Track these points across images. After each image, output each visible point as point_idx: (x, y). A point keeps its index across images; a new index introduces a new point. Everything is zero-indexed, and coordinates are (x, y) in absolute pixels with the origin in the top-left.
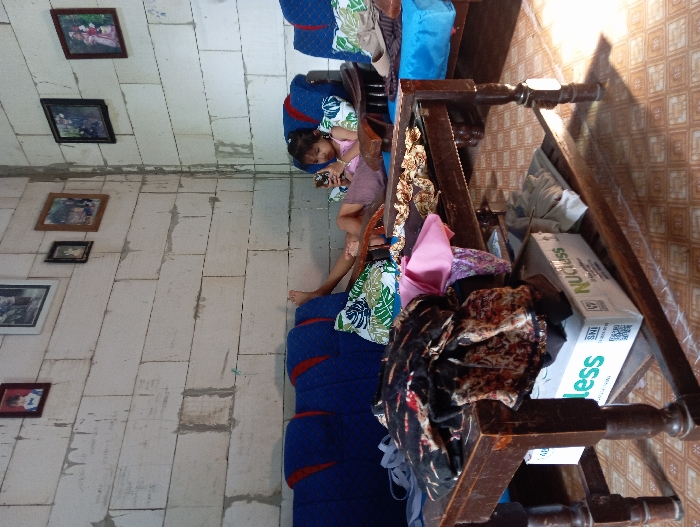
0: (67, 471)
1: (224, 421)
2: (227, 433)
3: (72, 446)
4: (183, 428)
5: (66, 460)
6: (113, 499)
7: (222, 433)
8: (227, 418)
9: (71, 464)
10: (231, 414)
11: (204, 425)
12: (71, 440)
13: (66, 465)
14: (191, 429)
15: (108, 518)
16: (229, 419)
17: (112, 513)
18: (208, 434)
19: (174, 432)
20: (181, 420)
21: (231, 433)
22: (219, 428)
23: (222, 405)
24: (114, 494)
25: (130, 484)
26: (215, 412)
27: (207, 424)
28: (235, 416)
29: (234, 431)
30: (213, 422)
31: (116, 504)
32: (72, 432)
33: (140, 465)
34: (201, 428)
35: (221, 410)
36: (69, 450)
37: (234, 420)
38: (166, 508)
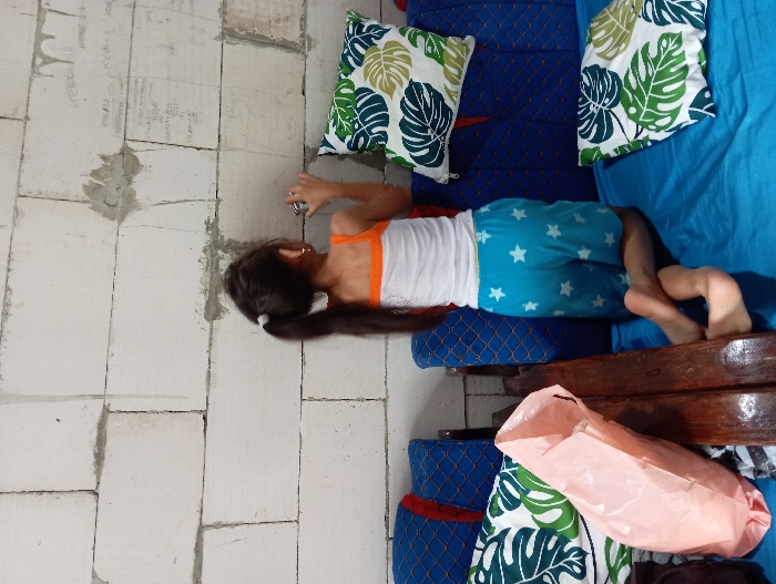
0: (42, 70)
1: (293, 35)
2: (300, 56)
3: (45, 30)
4: (229, 34)
5: (37, 52)
6: (130, 125)
7: (295, 55)
8: (299, 33)
9: (47, 60)
10: (303, 27)
11: (263, 37)
12: (40, 21)
13: (39, 61)
14: (242, 38)
15: (125, 152)
16: (302, 36)
17: (130, 144)
18: (269, 51)
19: (215, 39)
20: (224, 21)
21: (306, 57)
22: (285, 45)
23: (289, 11)
24: (130, 117)
25: (155, 106)
26: (278, 20)
27: (268, 35)
28: (308, 32)
29: (310, 54)
30: (277, 35)
31: (137, 131)
32: (40, 9)
33: (168, 78)
34: (260, 41)
35: (287, 18)
36: (40, 37)
37: (310, 39)
38: (218, 149)
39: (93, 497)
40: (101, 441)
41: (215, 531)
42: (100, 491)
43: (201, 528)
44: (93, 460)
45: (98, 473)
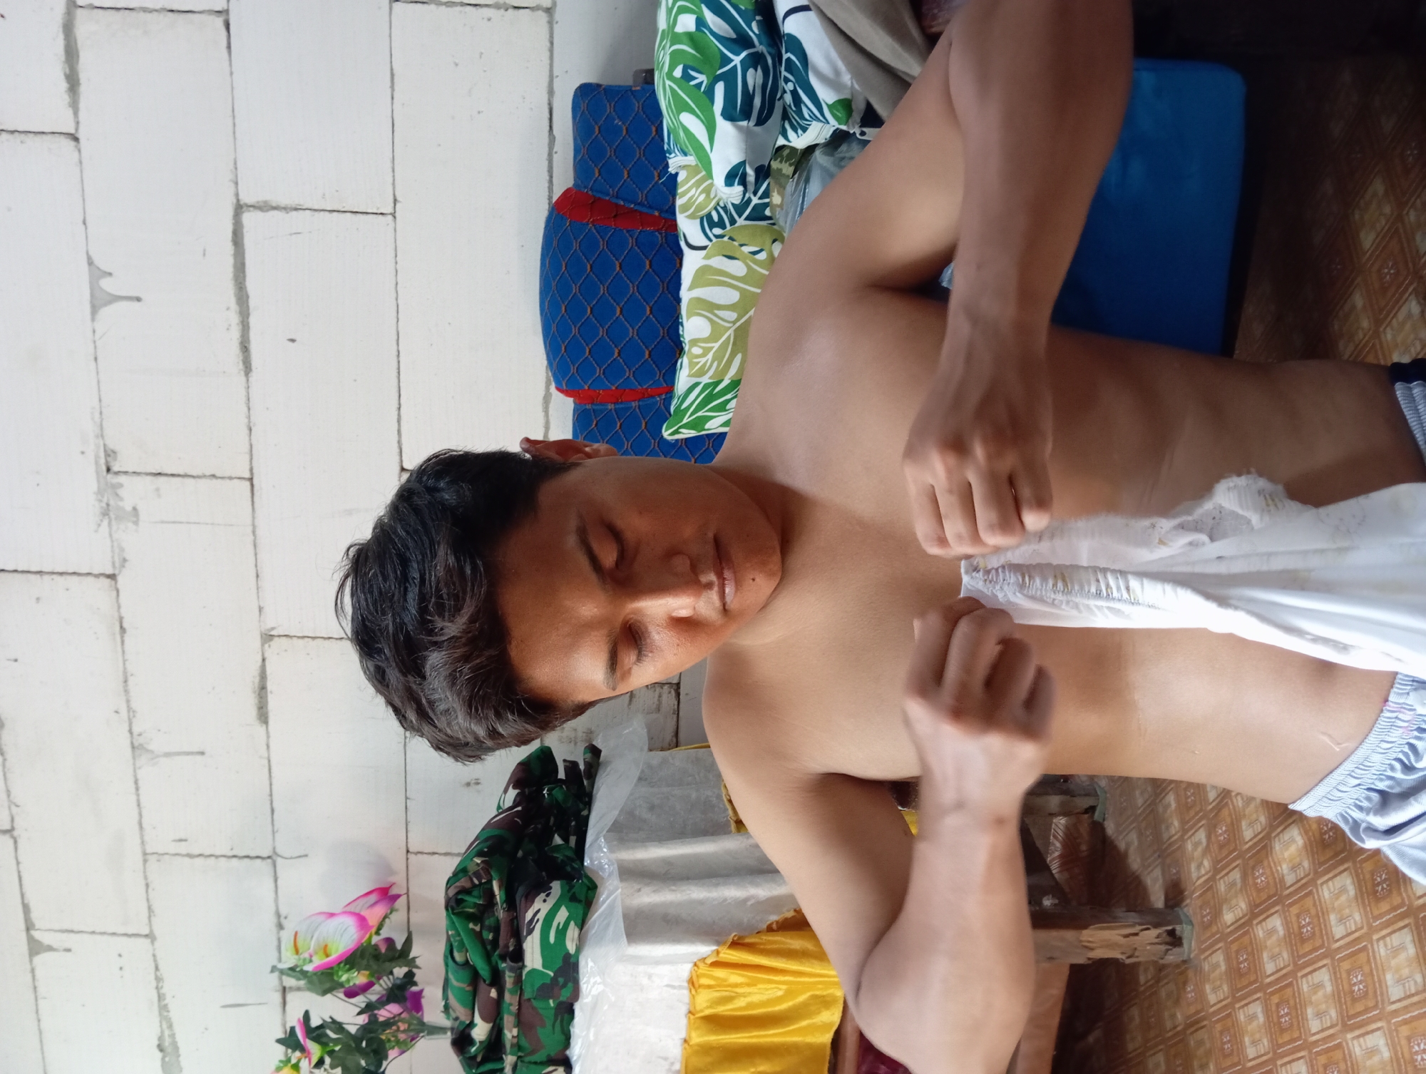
39: (73, 143)
40: (71, 54)
41: (259, 214)
42: (81, 135)
43: (239, 208)
44: (64, 85)
45: (74, 105)
